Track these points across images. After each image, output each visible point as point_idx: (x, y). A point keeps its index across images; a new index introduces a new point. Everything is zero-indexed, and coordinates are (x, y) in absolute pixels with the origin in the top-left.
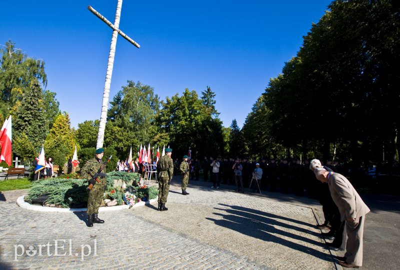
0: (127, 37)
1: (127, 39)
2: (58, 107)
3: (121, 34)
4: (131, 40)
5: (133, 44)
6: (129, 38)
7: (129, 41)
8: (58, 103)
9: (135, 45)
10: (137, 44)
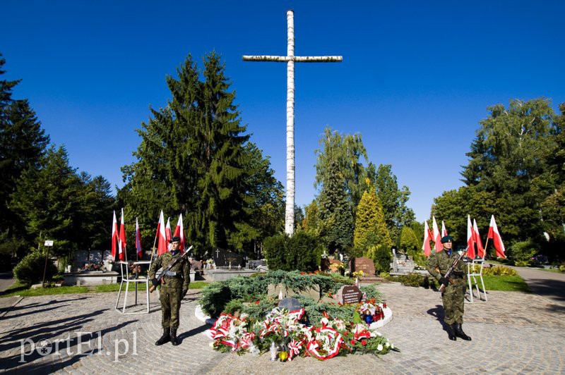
0: (310, 58)
1: (312, 61)
2: (396, 182)
3: (299, 61)
4: (319, 58)
5: (327, 61)
6: (316, 58)
7: (318, 61)
8: (395, 177)
9: (332, 61)
10: (335, 57)
